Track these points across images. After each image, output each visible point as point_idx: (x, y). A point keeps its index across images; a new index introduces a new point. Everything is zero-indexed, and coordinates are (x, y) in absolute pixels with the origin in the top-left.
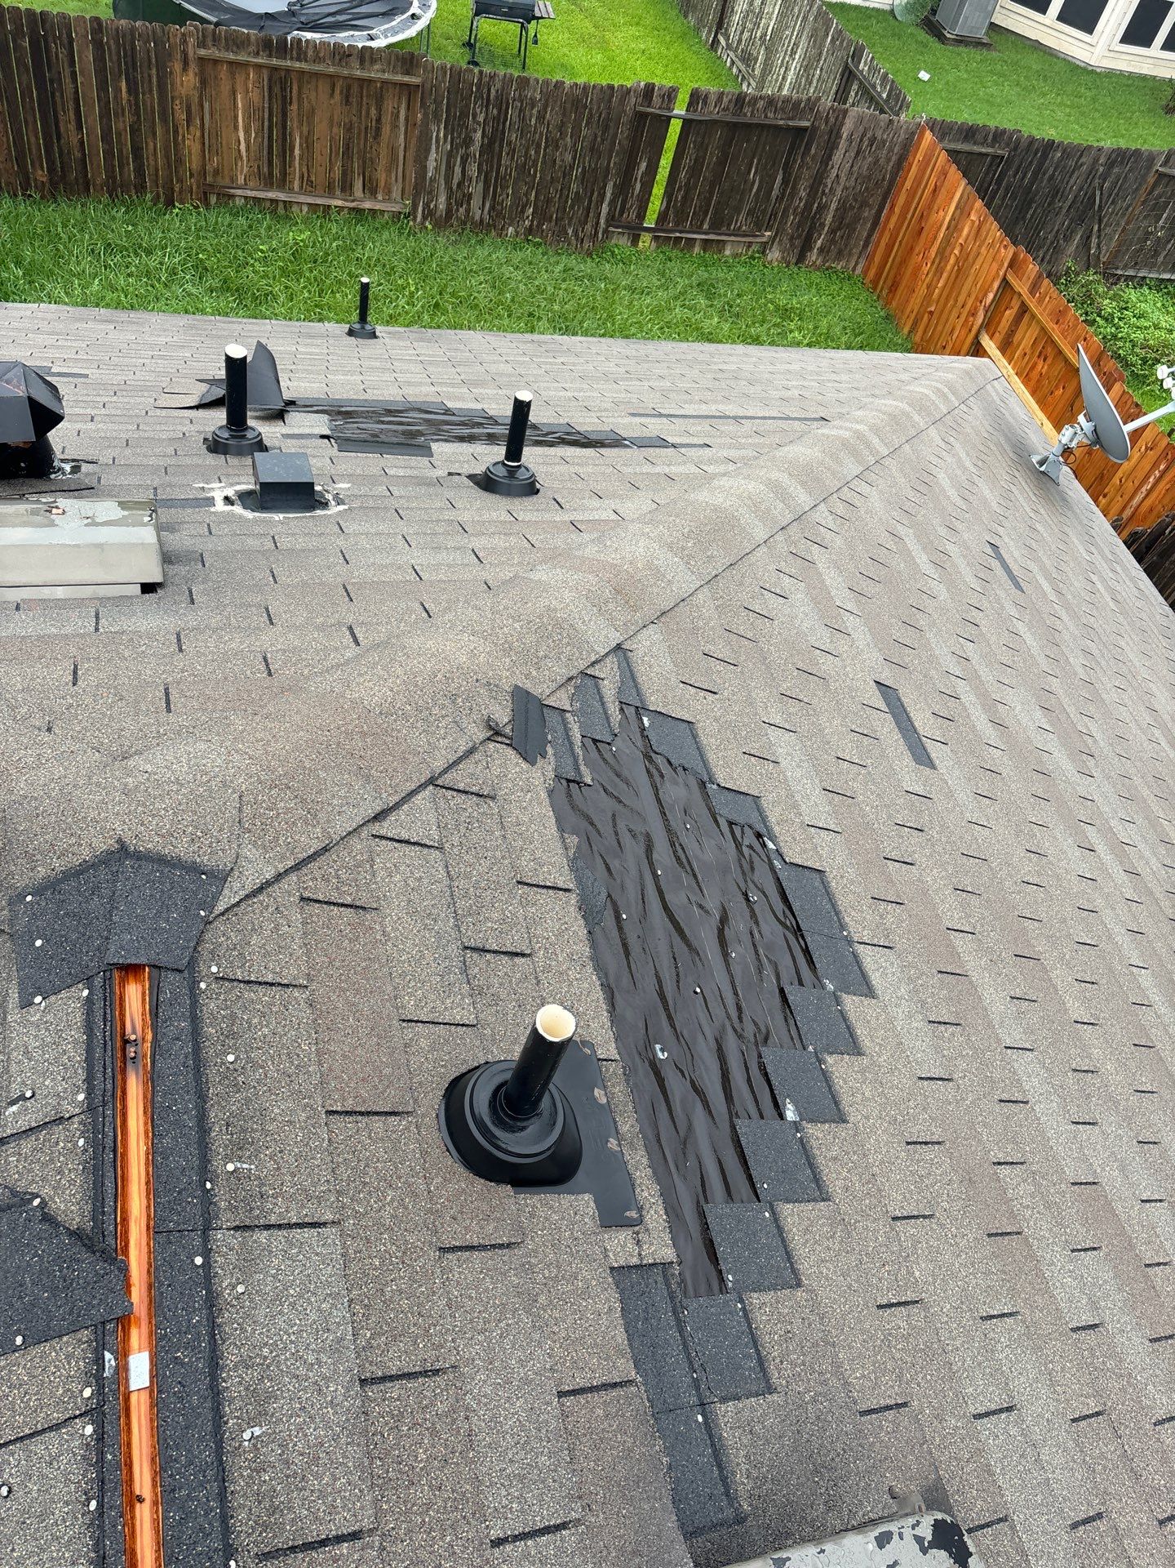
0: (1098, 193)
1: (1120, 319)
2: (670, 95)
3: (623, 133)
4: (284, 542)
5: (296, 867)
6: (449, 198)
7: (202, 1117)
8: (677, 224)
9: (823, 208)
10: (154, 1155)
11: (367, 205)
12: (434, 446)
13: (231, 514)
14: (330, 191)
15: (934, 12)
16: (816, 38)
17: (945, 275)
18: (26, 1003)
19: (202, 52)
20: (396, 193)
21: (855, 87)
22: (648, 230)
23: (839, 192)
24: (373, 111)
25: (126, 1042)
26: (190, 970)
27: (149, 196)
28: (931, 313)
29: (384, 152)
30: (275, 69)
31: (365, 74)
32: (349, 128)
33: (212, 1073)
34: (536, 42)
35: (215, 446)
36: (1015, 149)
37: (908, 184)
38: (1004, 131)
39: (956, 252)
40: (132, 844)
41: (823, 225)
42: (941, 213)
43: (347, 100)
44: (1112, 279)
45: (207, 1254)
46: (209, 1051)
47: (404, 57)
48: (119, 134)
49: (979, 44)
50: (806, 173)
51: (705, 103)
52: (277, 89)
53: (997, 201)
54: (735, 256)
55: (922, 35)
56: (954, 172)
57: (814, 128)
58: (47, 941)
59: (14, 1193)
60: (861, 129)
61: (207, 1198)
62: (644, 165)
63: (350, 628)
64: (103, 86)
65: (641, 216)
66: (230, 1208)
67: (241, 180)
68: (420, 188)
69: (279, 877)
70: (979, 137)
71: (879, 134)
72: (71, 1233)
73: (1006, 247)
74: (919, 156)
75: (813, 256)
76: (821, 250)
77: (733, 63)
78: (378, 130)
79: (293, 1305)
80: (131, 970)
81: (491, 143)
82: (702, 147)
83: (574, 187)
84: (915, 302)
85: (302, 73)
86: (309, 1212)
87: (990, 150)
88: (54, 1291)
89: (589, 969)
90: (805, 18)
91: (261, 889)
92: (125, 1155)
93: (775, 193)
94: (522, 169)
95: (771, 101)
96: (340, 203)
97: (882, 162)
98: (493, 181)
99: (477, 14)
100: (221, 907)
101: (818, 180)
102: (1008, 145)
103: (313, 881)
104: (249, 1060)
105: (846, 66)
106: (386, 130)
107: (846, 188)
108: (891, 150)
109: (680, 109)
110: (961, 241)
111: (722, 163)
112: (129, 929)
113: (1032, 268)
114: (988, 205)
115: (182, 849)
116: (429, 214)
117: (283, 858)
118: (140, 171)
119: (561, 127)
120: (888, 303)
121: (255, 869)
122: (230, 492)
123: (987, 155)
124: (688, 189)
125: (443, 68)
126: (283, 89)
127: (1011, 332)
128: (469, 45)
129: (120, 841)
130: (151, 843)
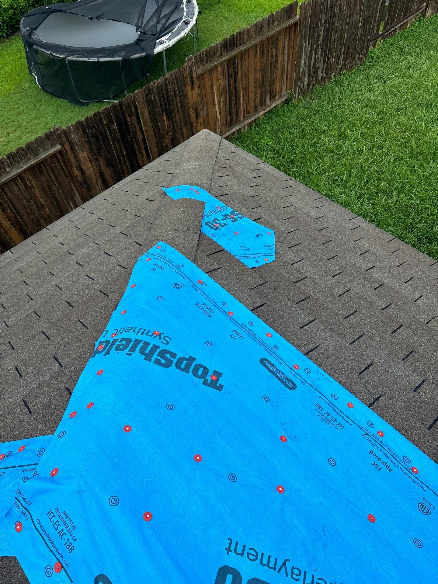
6: (309, 76)
8: (391, 24)
11: (273, 106)
14: (256, 110)
19: (198, 72)
20: (283, 91)
22: (380, 36)
24: (274, 51)
29: (279, 71)
30: (229, 60)
31: (270, 33)
32: (263, 70)
43: (262, 55)
47: (288, 9)
52: (231, 71)
65: (378, 30)
67: (219, 132)
68: (298, 80)
78: (276, 61)
83: (359, 33)
85: (242, 53)
94: (340, 38)
98: (327, 53)
106: (279, 59)
116: (301, 90)
119: (355, 3)
124: (396, 2)
126: (234, 68)
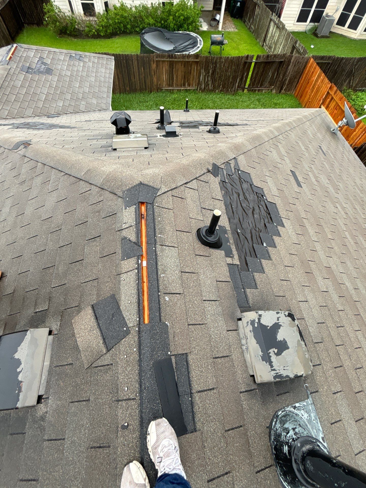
0: (354, 69)
1: (356, 100)
2: (252, 57)
3: (241, 67)
4: (170, 141)
5: (171, 190)
6: (205, 85)
7: (154, 227)
8: (253, 86)
9: (286, 80)
10: (147, 232)
11: (188, 88)
12: (200, 127)
13: (161, 139)
14: (181, 86)
15: (316, 30)
16: (287, 40)
17: (314, 92)
18: (126, 209)
19: (157, 59)
20: (194, 85)
21: (295, 50)
22: (246, 88)
23: (289, 76)
24: (190, 68)
25: (142, 215)
26: (152, 204)
27: (147, 91)
28: (310, 102)
29: (192, 77)
30: (170, 61)
31: (188, 60)
32: (185, 73)
33: (156, 221)
34: (223, 50)
35: (158, 128)
36: (333, 61)
37: (306, 72)
38: (331, 56)
39: (317, 86)
40: (142, 182)
41: (285, 84)
42: (314, 78)
43: (185, 67)
44: (355, 90)
45: (155, 248)
46: (156, 217)
47: (197, 56)
48: (142, 79)
49: (327, 37)
50: (282, 72)
51: (260, 58)
52: (171, 66)
53: (328, 74)
54: (265, 92)
55: (313, 37)
56: (318, 68)
57: (285, 61)
58: (129, 199)
59: (124, 237)
60: (296, 60)
61: (155, 240)
62: (246, 74)
63: (182, 154)
64: (138, 69)
65: (245, 85)
66: (159, 242)
67: (164, 86)
68: (199, 84)
69: (168, 191)
70: (324, 59)
71: (300, 61)
72: (133, 243)
73: (329, 84)
74: (309, 65)
75: (283, 91)
76: (285, 90)
77: (267, 49)
78: (191, 72)
79: (170, 258)
80: (142, 203)
81: (213, 72)
82: (259, 68)
83: (230, 80)
84: (306, 99)
85: (176, 61)
86: (172, 245)
87: (327, 61)
88: (131, 251)
89: (225, 214)
90: (284, 35)
91: (165, 193)
92: (142, 232)
93: (275, 77)
94: (220, 77)
95: (275, 56)
96: (183, 88)
97: (300, 67)
98: (214, 81)
99: (211, 45)
100: (158, 195)
101: (285, 73)
102: (332, 60)
103: (174, 193)
104: (163, 220)
105: (293, 46)
106: (192, 71)
107: (291, 74)
108: (303, 64)
109: (254, 60)
110: (318, 84)
111: (263, 71)
112: (142, 196)
113: (335, 88)
114: (326, 75)
115: (151, 184)
116: (200, 89)
117: (169, 188)
118: (146, 86)
119: (228, 67)
120: (300, 100)
121: (164, 189)
122: (161, 135)
123: (326, 63)
124: (255, 78)
125: (204, 56)
127: (329, 104)
128: (210, 52)
129: (141, 182)
130: (146, 183)
